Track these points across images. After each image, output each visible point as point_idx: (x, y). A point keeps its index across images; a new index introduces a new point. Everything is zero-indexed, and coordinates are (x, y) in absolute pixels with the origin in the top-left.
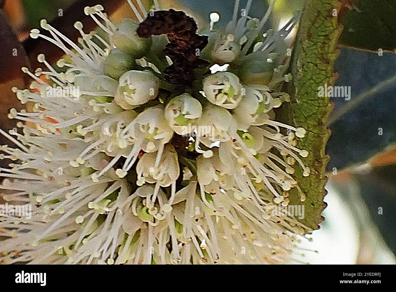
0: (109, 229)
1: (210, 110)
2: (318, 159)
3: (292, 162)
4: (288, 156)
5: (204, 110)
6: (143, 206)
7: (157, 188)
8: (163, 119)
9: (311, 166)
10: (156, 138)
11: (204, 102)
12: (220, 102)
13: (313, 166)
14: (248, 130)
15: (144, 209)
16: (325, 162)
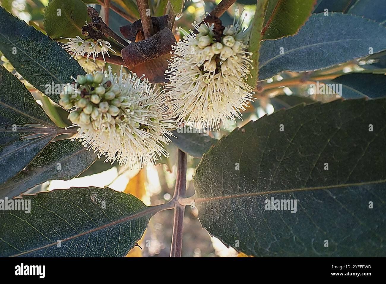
0: (196, 86)
1: (225, 47)
2: (256, 64)
3: (248, 66)
4: (248, 64)
5: (223, 47)
6: (206, 79)
7: (210, 73)
8: (211, 50)
9: (254, 66)
10: (209, 54)
11: (224, 45)
12: (228, 44)
13: (255, 66)
14: (236, 54)
15: (206, 80)
16: (258, 64)
